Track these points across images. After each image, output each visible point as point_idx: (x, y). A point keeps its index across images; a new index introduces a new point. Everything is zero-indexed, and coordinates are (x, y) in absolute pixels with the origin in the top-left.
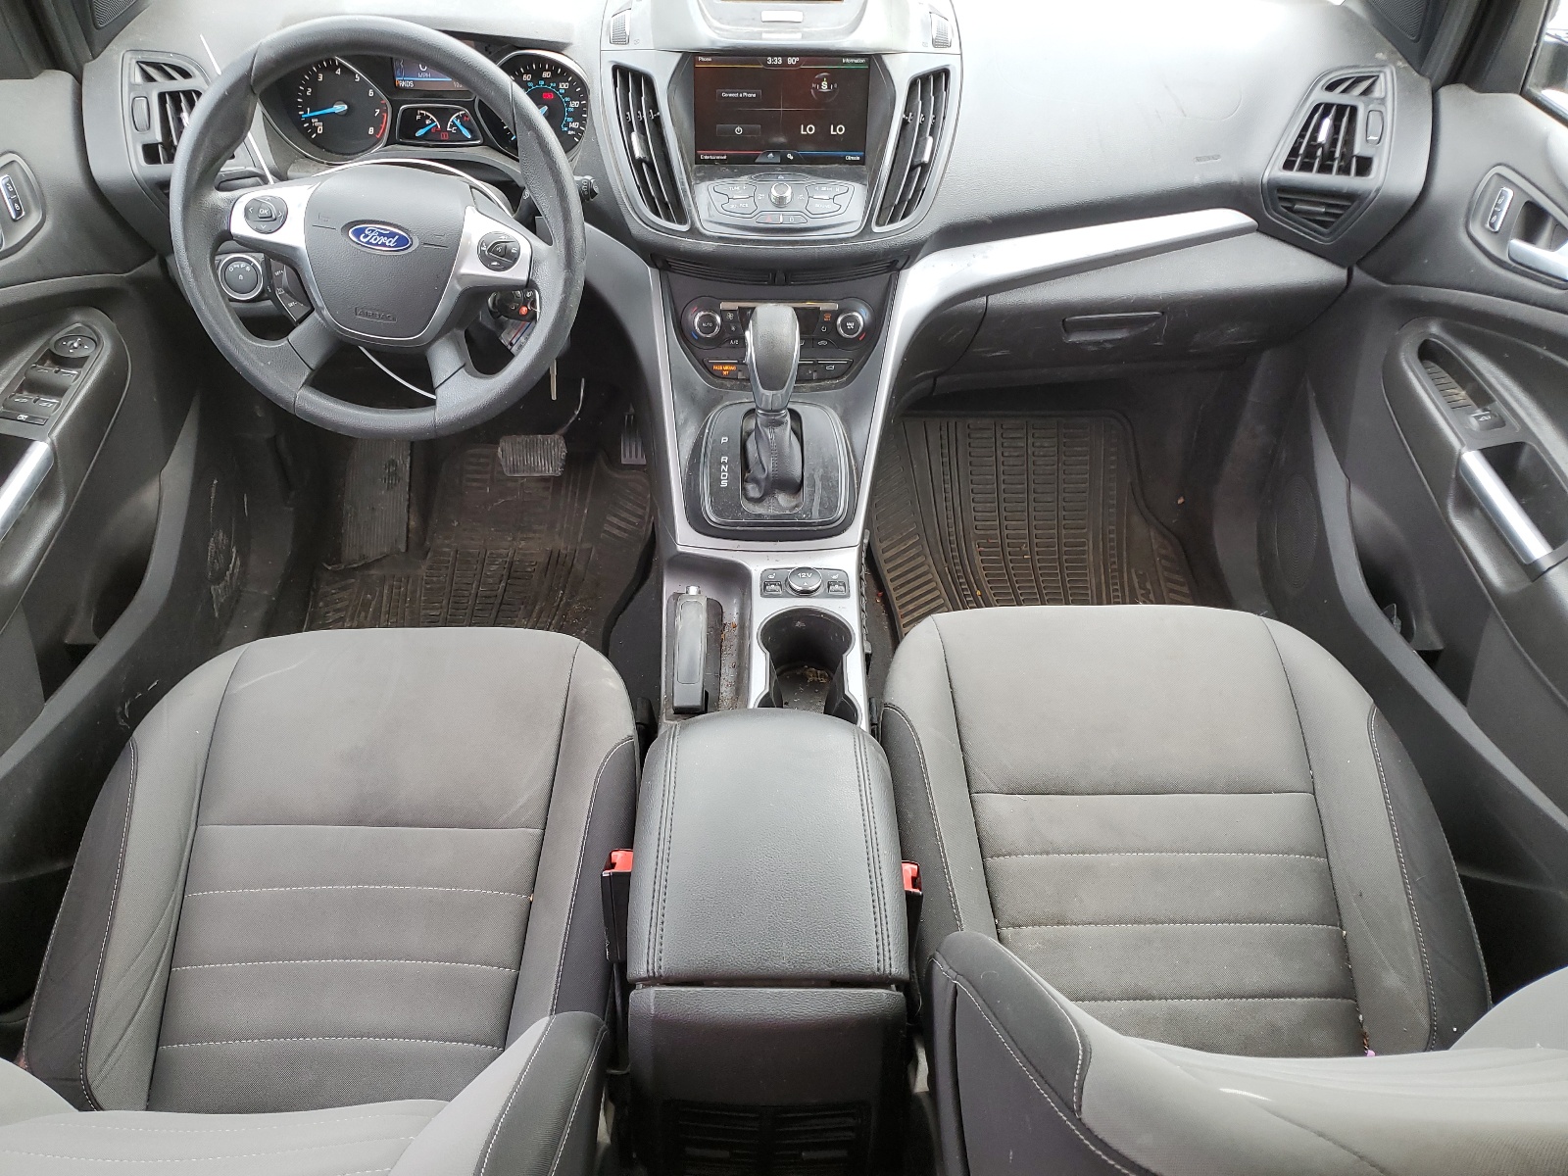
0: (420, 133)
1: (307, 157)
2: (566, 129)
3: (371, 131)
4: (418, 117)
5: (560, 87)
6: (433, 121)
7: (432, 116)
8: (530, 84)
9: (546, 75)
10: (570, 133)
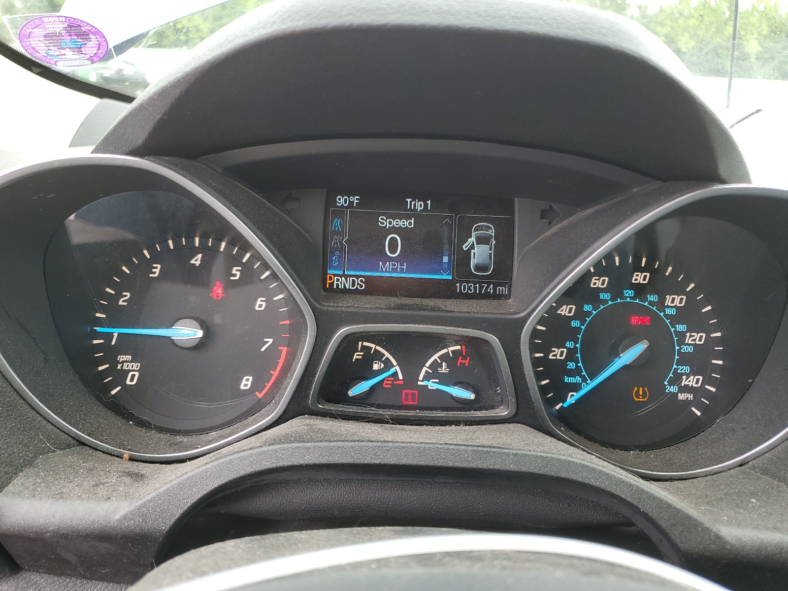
0: (360, 388)
1: (82, 443)
2: (673, 389)
3: (246, 383)
4: (357, 356)
5: (668, 302)
6: (388, 365)
7: (387, 355)
8: (603, 296)
9: (639, 278)
10: (681, 397)
